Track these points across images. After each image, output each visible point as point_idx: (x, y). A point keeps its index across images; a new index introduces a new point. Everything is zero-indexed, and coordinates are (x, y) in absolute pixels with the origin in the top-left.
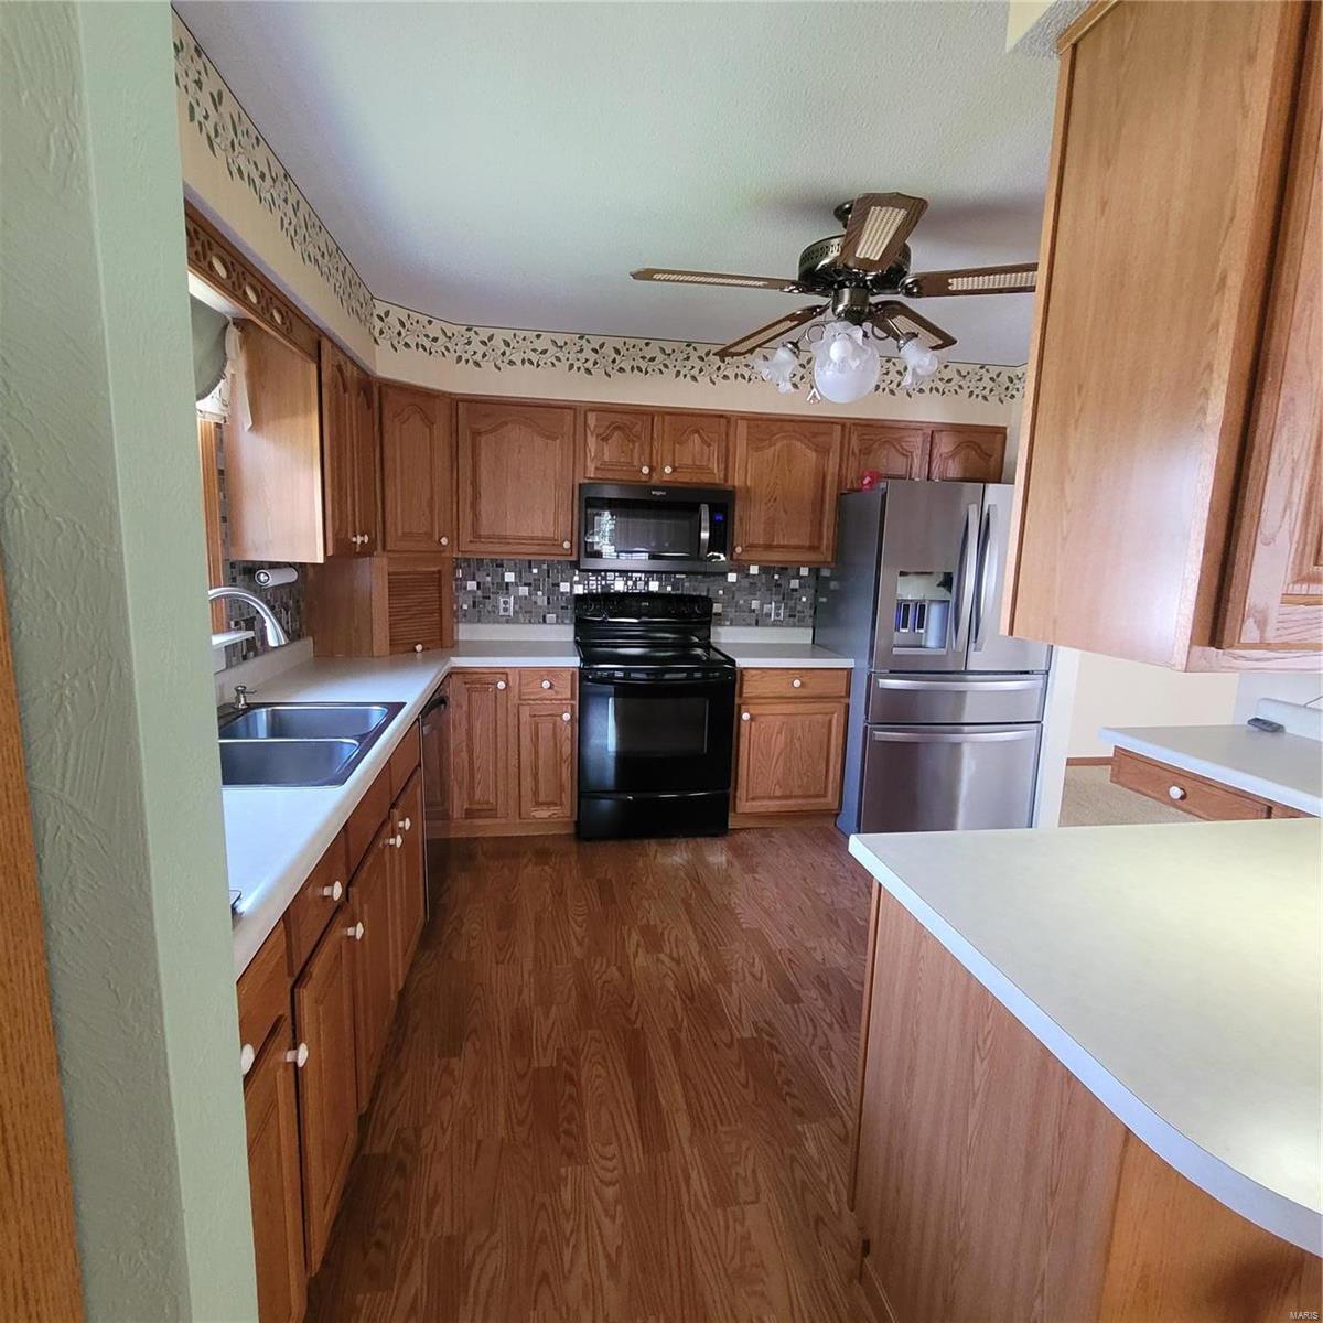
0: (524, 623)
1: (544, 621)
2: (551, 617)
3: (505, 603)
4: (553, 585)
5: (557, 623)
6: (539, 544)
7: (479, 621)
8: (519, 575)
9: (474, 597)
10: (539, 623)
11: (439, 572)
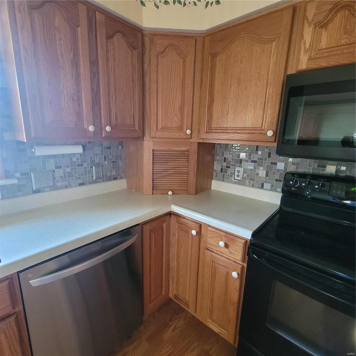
0: (249, 186)
1: (262, 187)
2: (267, 186)
3: (239, 172)
4: (272, 163)
5: (271, 190)
6: (249, 133)
7: (223, 180)
8: (249, 155)
9: (222, 166)
10: (259, 188)
11: (188, 151)
